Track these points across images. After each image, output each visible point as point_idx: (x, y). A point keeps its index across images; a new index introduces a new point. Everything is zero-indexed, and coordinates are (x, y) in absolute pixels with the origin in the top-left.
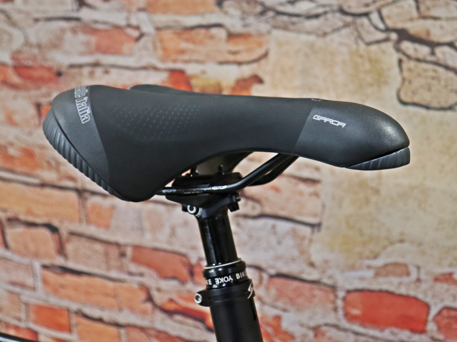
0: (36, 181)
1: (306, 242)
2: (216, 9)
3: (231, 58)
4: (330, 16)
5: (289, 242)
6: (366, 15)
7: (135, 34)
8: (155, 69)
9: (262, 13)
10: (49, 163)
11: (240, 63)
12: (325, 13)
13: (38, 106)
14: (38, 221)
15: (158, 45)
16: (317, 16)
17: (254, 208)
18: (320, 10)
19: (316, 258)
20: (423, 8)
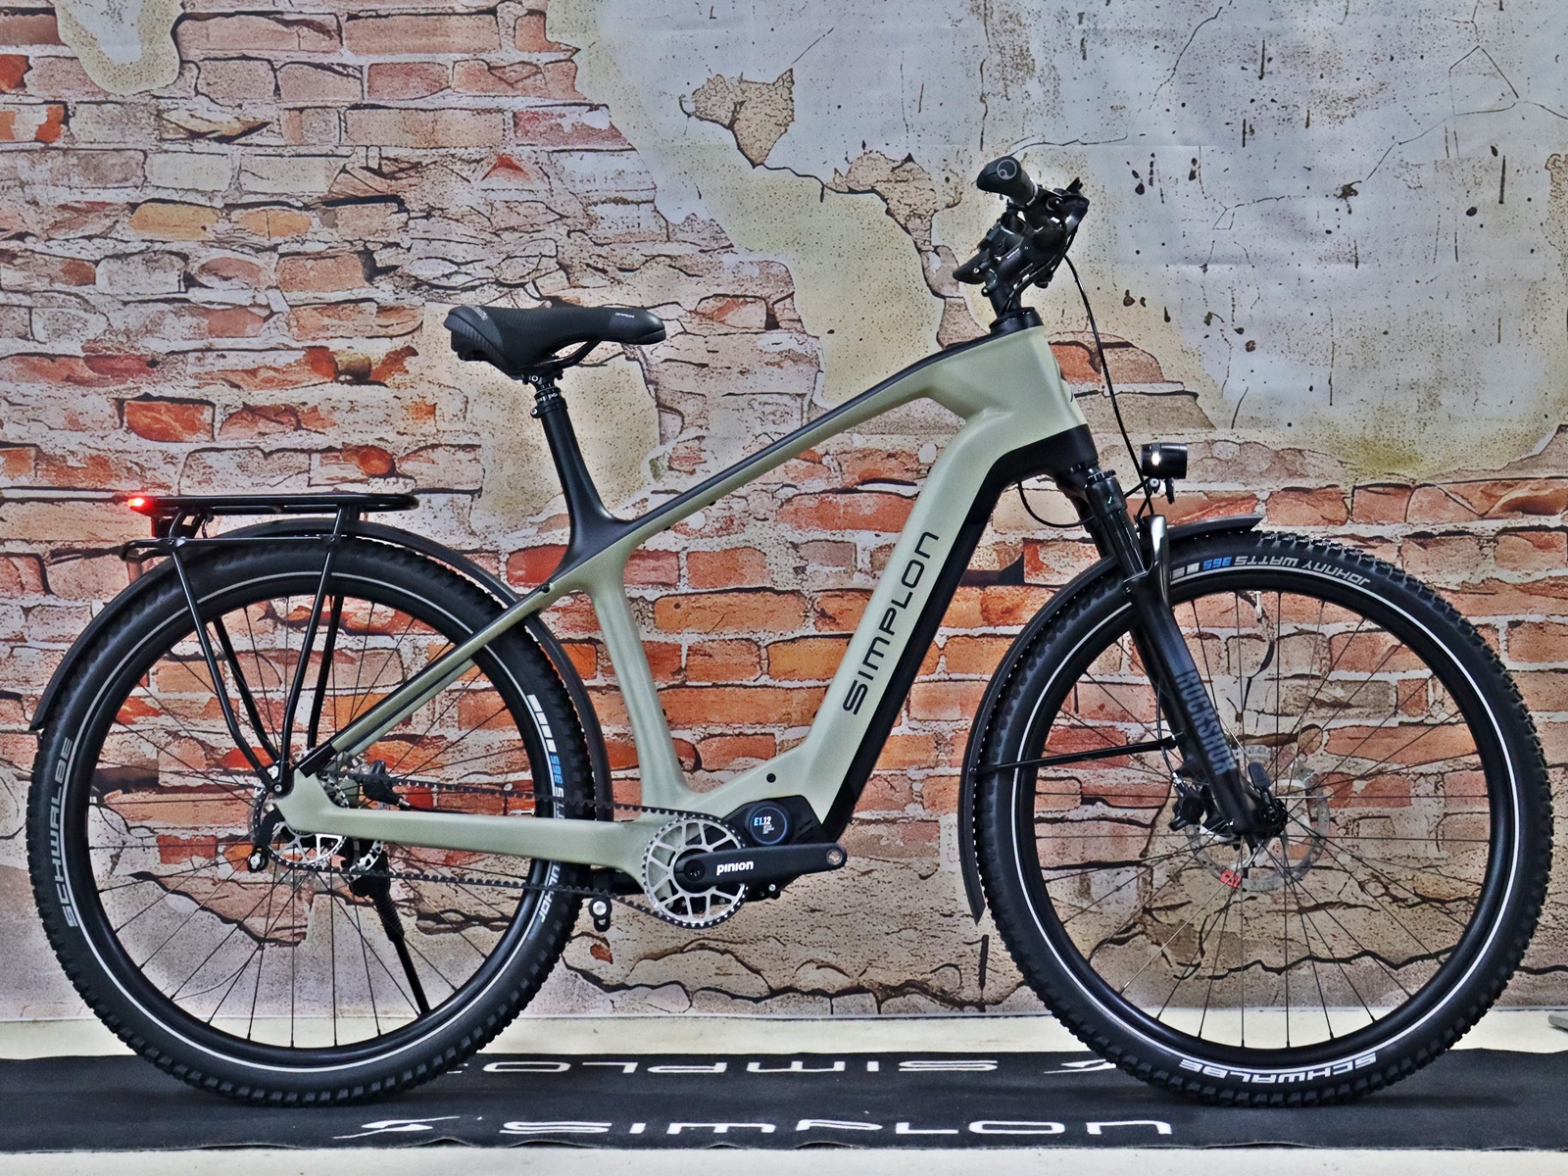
0: (110, 495)
1: (466, 510)
2: (367, 284)
3: (383, 331)
4: (486, 287)
5: (447, 514)
6: (522, 285)
7: (265, 313)
8: (290, 349)
9: (415, 288)
10: (129, 469)
11: (391, 337)
12: (482, 285)
13: (120, 403)
14: (107, 546)
15: (294, 323)
16: (473, 288)
17: (406, 485)
18: (477, 283)
19: (477, 525)
20: (572, 279)
